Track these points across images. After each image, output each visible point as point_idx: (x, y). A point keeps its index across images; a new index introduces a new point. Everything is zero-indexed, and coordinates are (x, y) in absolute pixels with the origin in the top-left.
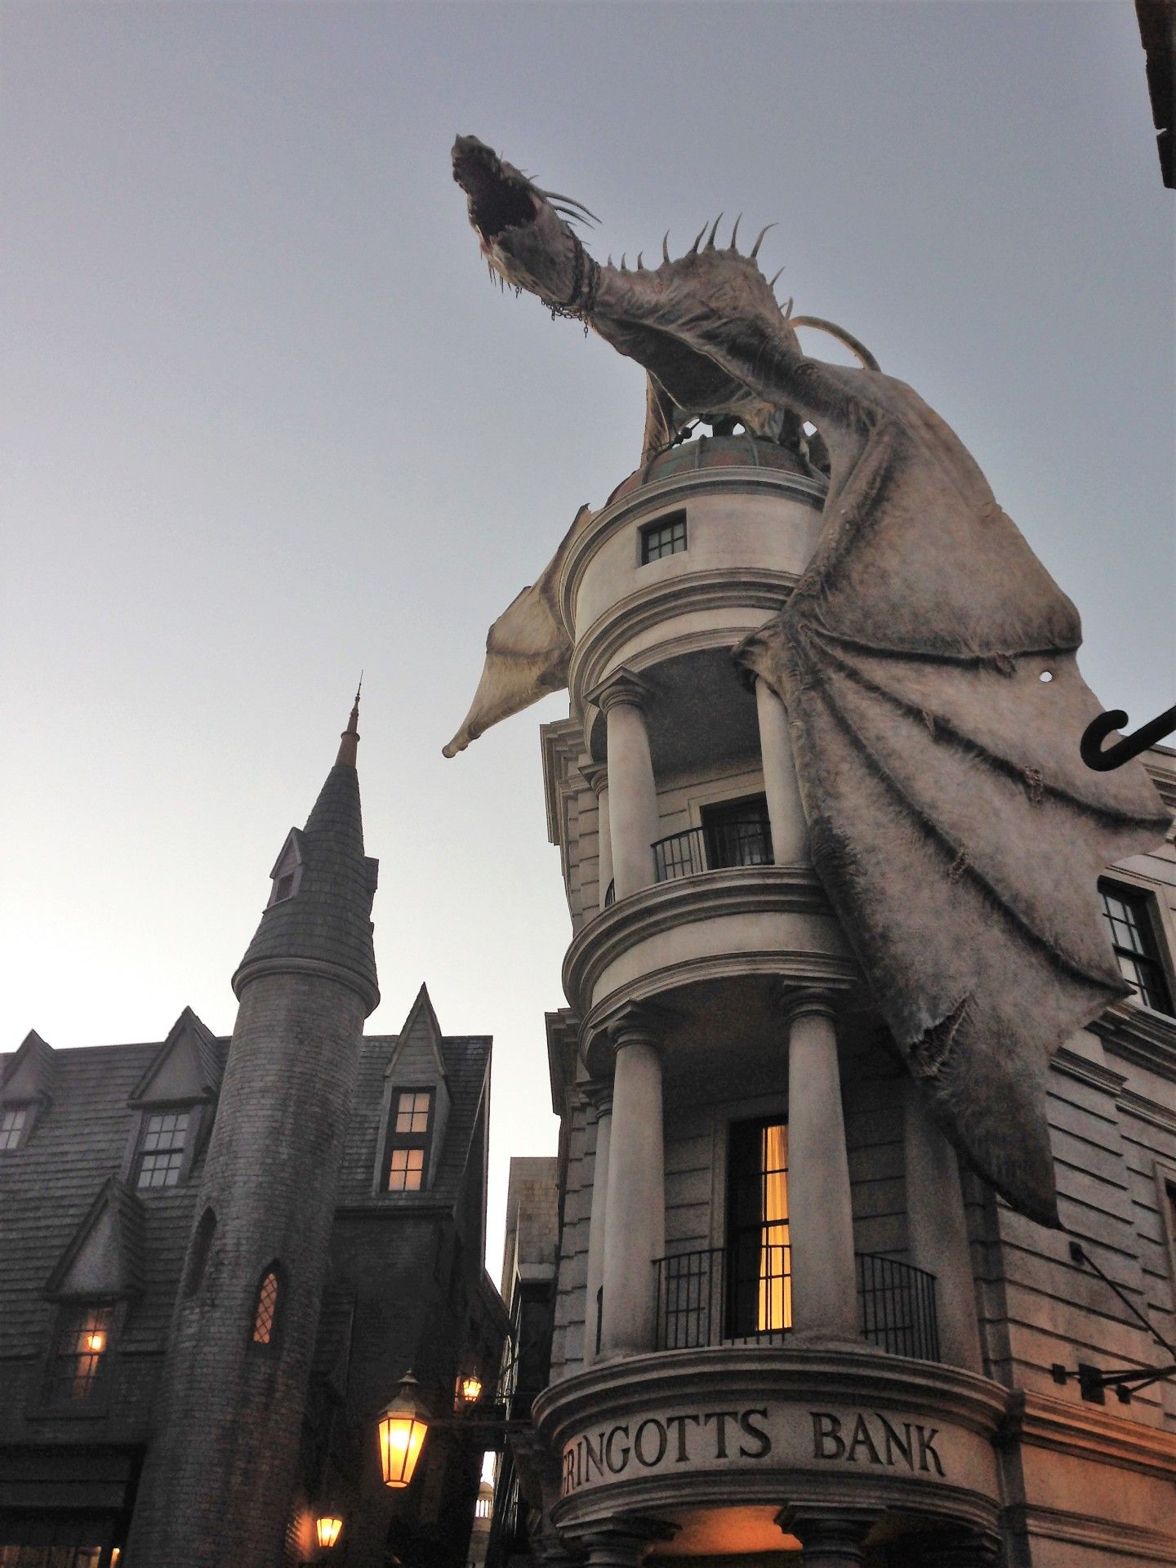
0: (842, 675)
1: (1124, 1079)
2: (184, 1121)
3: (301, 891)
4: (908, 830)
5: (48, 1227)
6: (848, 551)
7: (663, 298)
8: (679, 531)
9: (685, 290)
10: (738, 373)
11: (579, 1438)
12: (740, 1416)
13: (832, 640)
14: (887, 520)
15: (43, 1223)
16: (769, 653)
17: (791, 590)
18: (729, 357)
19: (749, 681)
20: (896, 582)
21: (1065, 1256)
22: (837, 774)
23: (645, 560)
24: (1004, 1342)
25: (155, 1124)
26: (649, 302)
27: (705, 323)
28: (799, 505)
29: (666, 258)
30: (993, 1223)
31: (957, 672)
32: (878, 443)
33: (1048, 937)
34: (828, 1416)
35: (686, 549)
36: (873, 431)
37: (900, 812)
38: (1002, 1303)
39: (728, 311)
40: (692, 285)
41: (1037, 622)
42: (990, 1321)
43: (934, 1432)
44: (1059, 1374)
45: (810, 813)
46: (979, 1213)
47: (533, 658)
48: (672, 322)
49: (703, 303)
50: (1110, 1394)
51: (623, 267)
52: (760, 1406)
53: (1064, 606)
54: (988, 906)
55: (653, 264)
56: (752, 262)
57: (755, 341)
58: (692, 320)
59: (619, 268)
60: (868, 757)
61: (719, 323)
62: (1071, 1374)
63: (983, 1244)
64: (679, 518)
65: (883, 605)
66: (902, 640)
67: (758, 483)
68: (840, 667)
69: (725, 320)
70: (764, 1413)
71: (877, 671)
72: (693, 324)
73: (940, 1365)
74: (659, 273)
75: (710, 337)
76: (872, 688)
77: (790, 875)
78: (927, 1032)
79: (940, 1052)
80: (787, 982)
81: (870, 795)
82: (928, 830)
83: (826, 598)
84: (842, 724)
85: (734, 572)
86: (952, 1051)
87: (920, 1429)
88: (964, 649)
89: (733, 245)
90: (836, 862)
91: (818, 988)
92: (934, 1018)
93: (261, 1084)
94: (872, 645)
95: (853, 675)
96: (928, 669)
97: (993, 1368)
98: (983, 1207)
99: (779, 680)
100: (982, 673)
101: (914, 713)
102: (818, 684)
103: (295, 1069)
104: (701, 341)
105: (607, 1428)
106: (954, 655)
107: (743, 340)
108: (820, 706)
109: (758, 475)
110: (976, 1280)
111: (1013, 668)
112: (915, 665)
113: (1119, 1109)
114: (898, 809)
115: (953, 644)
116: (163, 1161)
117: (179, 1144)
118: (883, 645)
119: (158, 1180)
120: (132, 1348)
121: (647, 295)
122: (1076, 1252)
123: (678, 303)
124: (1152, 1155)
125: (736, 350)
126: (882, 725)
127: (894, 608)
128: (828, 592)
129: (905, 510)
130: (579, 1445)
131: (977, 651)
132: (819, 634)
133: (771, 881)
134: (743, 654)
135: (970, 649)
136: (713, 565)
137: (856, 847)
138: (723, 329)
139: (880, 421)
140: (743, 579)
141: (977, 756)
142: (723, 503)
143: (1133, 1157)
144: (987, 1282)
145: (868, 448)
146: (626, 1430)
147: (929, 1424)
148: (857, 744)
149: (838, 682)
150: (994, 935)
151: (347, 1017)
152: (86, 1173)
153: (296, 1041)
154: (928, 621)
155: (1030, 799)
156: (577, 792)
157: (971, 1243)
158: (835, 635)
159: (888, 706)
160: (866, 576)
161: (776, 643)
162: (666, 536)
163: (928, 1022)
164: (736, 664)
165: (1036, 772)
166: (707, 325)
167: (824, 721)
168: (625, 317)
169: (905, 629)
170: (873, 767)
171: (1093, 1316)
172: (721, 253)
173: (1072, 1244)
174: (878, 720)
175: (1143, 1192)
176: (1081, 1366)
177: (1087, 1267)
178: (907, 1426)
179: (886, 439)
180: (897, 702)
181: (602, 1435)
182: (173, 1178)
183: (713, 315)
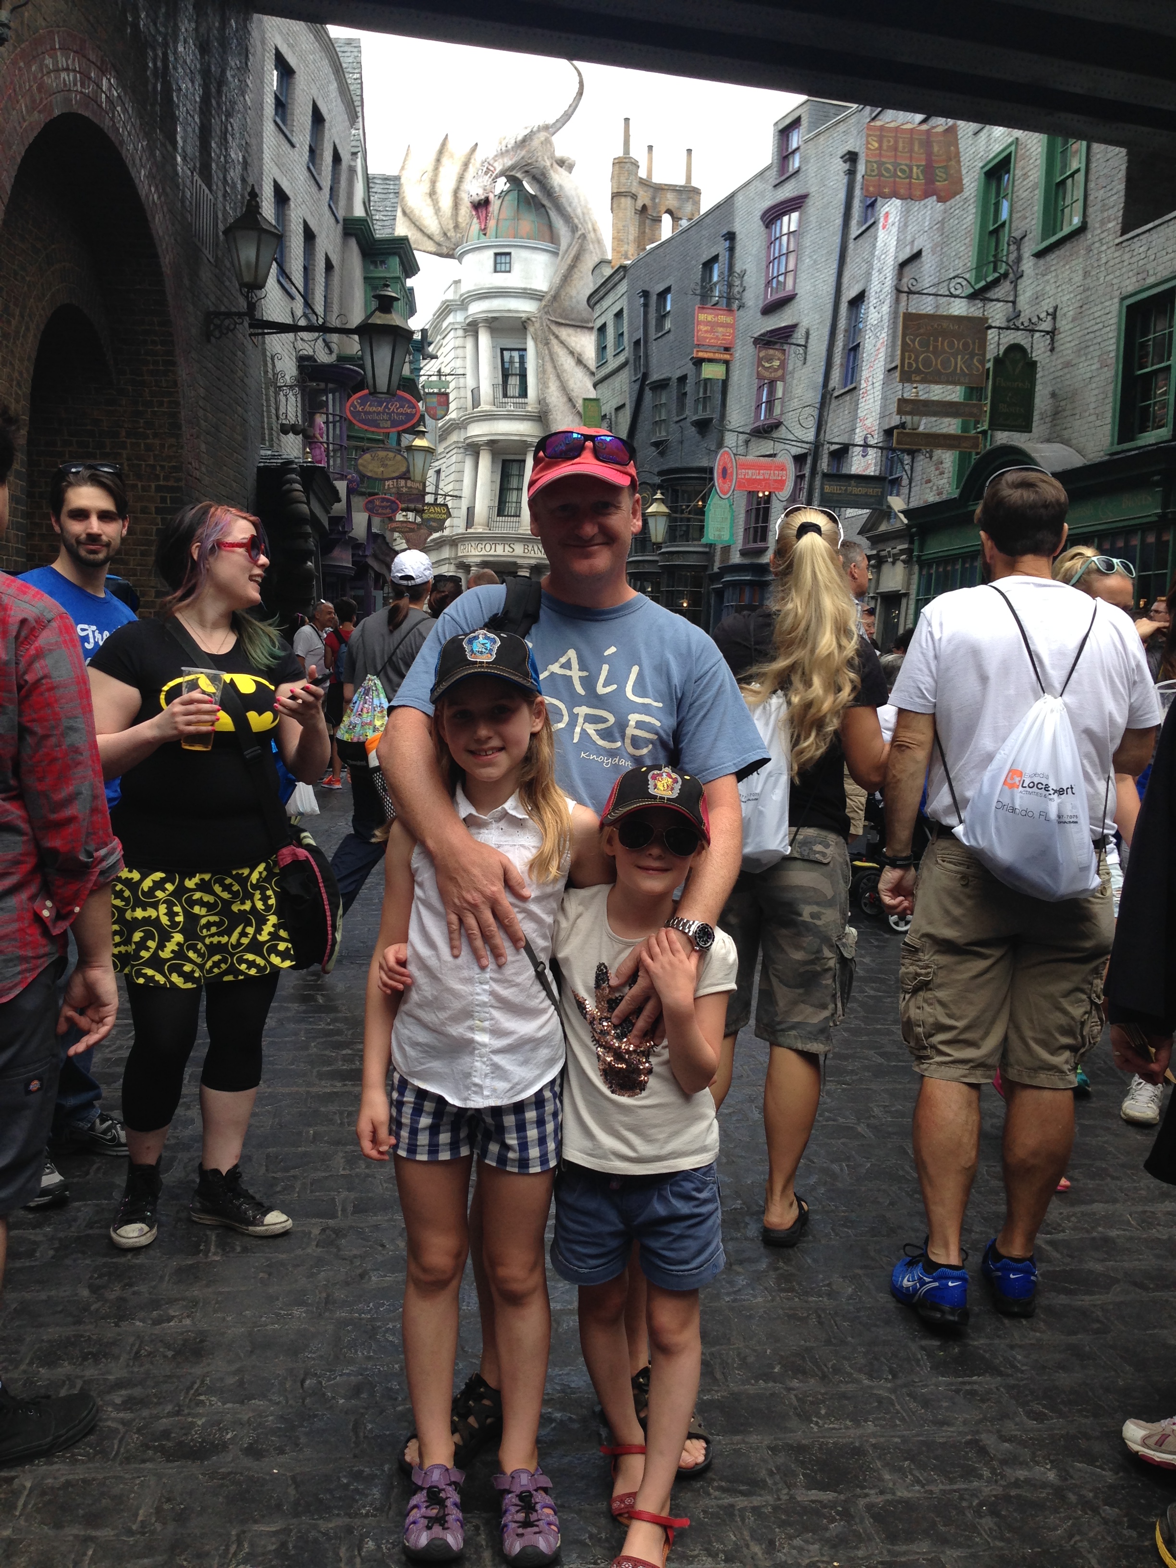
0: (554, 336)
4: (565, 399)
6: (562, 287)
8: (508, 260)
11: (468, 543)
12: (509, 545)
13: (553, 321)
14: (575, 276)
16: (534, 326)
17: (544, 298)
20: (574, 300)
22: (549, 379)
23: (496, 271)
31: (586, 331)
32: (577, 242)
34: (527, 545)
35: (510, 271)
52: (513, 543)
60: (558, 372)
65: (569, 308)
66: (572, 319)
67: (538, 247)
71: (564, 333)
76: (562, 343)
77: (532, 411)
80: (526, 442)
81: (557, 386)
82: (570, 400)
83: (554, 302)
84: (552, 356)
85: (525, 289)
88: (590, 323)
94: (563, 322)
95: (557, 337)
96: (579, 330)
99: (536, 336)
101: (572, 353)
102: (547, 343)
105: (477, 543)
107: (538, 176)
108: (547, 351)
109: (537, 242)
112: (575, 329)
114: (564, 392)
115: (587, 322)
118: (568, 322)
126: (563, 359)
127: (572, 309)
129: (582, 273)
132: (549, 319)
133: (527, 413)
134: (525, 321)
136: (519, 283)
137: (551, 406)
139: (578, 230)
140: (529, 289)
141: (587, 369)
142: (525, 254)
145: (573, 242)
146: (482, 544)
148: (555, 367)
149: (554, 342)
154: (581, 314)
158: (553, 319)
159: (565, 350)
160: (566, 297)
162: (504, 260)
167: (547, 358)
169: (573, 316)
170: (559, 377)
174: (562, 357)
179: (580, 241)
180: (567, 348)
183: (528, 164)
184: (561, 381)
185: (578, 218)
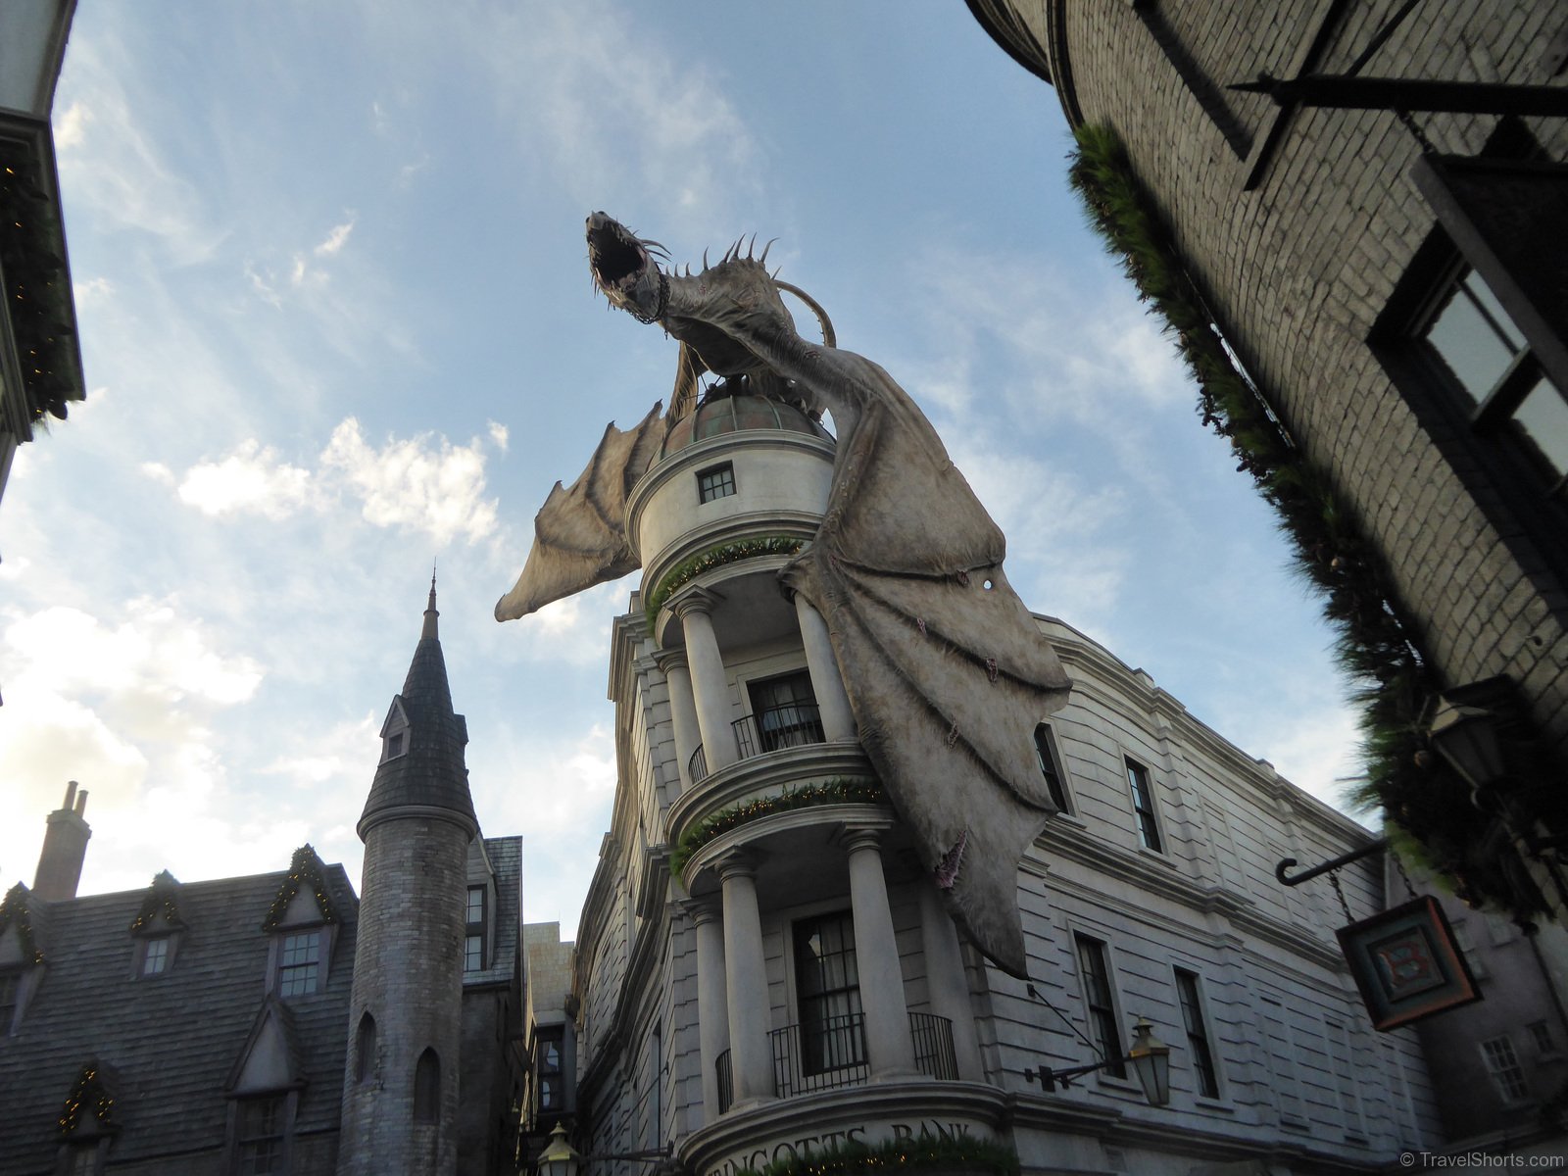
0: (860, 593)
1: (1048, 866)
2: (315, 939)
3: (411, 749)
4: (918, 711)
5: (209, 1037)
6: (856, 499)
7: (706, 298)
8: (727, 477)
9: (721, 291)
10: (761, 354)
11: (725, 1161)
12: (846, 1134)
13: (849, 566)
14: (881, 475)
15: (204, 1033)
16: (808, 577)
17: (816, 527)
18: (754, 342)
19: (790, 595)
20: (890, 521)
21: (1025, 994)
22: (867, 671)
23: (703, 500)
24: (996, 1059)
25: (290, 942)
26: (697, 302)
27: (735, 316)
28: (812, 457)
29: (706, 268)
30: (983, 978)
31: (933, 586)
32: (869, 416)
33: (1010, 781)
34: (902, 1126)
35: (735, 492)
36: (865, 407)
37: (913, 698)
38: (993, 1031)
39: (752, 308)
40: (727, 288)
41: (981, 546)
42: (988, 1046)
43: (966, 1127)
44: (1029, 1076)
45: (855, 706)
46: (974, 972)
47: (588, 553)
48: (713, 315)
49: (733, 302)
50: (1058, 1085)
51: (676, 275)
52: (858, 1125)
53: (996, 533)
54: (973, 761)
55: (696, 271)
56: (761, 265)
57: (772, 331)
58: (725, 314)
59: (673, 276)
60: (887, 657)
61: (745, 316)
62: (1036, 1075)
63: (979, 994)
64: (727, 466)
65: (881, 538)
66: (894, 563)
67: (784, 442)
68: (858, 587)
69: (749, 314)
70: (862, 1130)
71: (883, 588)
72: (727, 316)
73: (961, 1082)
74: (700, 277)
75: (739, 326)
76: (882, 603)
77: (844, 749)
78: (944, 857)
79: (953, 870)
80: (847, 827)
81: (891, 686)
82: (931, 710)
83: (843, 533)
84: (865, 631)
85: (773, 513)
86: (959, 868)
87: (958, 1126)
88: (937, 569)
89: (750, 255)
90: (878, 740)
91: (869, 830)
92: (948, 846)
93: (400, 910)
94: (875, 568)
95: (867, 593)
96: (914, 584)
97: (991, 1077)
98: (976, 969)
99: (818, 598)
100: (949, 585)
101: (911, 621)
102: (846, 602)
103: (424, 896)
104: (733, 329)
105: (749, 1152)
106: (931, 573)
107: (763, 329)
108: (849, 619)
109: (784, 436)
110: (975, 1018)
111: (968, 581)
112: (906, 581)
113: (1046, 886)
114: (911, 696)
115: (930, 565)
116: (301, 973)
117: (313, 957)
118: (885, 568)
119: (298, 990)
120: (307, 1129)
121: (695, 297)
122: (1031, 991)
123: (717, 301)
124: (1064, 914)
125: (758, 336)
126: (892, 632)
128: (844, 529)
129: (893, 467)
130: (726, 1166)
131: (946, 570)
132: (841, 561)
133: (830, 754)
134: (786, 576)
135: (939, 567)
136: (758, 507)
137: (887, 726)
138: (747, 321)
139: (870, 400)
140: (782, 518)
141: (955, 651)
142: (760, 457)
143: (1055, 918)
144: (982, 1019)
145: (864, 418)
146: (764, 1153)
147: (962, 1122)
148: (878, 648)
149: (857, 598)
150: (978, 783)
151: (458, 849)
152: (232, 988)
153: (424, 873)
154: (913, 549)
155: (990, 681)
156: (646, 670)
157: (971, 994)
158: (851, 561)
159: (893, 617)
160: (869, 517)
161: (813, 571)
162: (717, 480)
163: (943, 849)
164: (781, 583)
165: (992, 660)
166: (739, 317)
167: (853, 630)
168: (682, 315)
169: (897, 555)
170: (891, 665)
171: (1043, 1032)
172: (742, 263)
173: (1028, 985)
174: (890, 628)
175: (1064, 941)
176: (1040, 1067)
177: (1038, 999)
178: (951, 1125)
179: (875, 413)
180: (898, 612)
181: (745, 1158)
182: (311, 987)
183: (740, 309)
184: (899, 673)
185: (863, 383)
